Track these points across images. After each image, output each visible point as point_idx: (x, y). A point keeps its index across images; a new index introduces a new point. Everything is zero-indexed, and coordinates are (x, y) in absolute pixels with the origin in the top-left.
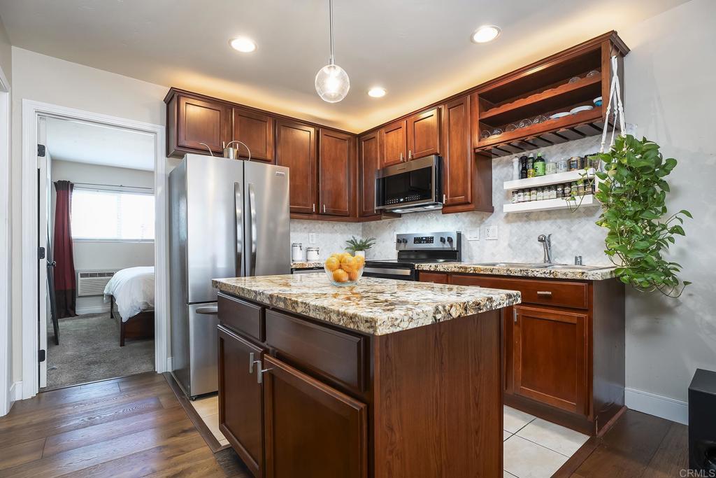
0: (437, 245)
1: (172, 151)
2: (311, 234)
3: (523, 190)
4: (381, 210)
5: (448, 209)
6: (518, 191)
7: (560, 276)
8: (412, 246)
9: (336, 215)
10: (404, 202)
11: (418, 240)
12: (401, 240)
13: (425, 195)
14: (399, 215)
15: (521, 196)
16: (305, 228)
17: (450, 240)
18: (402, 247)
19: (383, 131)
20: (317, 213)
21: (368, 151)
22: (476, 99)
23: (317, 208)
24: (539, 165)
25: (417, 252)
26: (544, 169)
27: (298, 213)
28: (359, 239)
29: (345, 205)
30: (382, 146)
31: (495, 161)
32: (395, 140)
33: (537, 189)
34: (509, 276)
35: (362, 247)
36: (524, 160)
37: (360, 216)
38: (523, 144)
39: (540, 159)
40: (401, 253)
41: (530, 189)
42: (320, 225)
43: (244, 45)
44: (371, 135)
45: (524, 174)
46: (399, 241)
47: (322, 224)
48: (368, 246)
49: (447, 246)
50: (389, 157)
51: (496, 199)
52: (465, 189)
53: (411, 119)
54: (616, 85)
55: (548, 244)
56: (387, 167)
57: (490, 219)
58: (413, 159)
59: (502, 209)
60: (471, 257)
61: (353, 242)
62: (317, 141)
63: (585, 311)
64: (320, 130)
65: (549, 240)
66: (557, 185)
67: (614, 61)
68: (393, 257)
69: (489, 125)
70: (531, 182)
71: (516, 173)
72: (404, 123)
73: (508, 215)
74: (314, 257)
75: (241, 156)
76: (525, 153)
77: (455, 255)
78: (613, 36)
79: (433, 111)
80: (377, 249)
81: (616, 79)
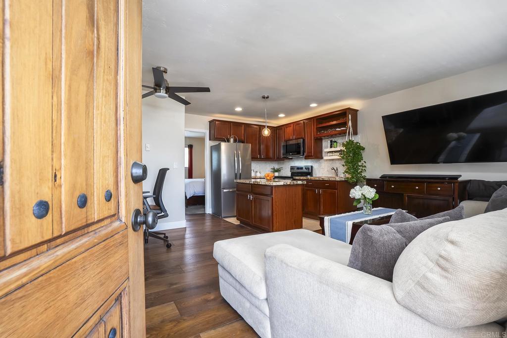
0: (304, 170)
1: (211, 139)
3: (331, 152)
4: (284, 157)
5: (307, 158)
6: (329, 152)
7: (331, 180)
8: (296, 170)
9: (267, 159)
10: (292, 154)
11: (298, 168)
12: (292, 168)
13: (298, 153)
14: (292, 159)
15: (330, 154)
17: (309, 169)
18: (293, 171)
19: (285, 126)
20: (260, 158)
21: (279, 134)
22: (315, 121)
23: (260, 156)
24: (335, 143)
25: (298, 173)
26: (336, 145)
27: (254, 158)
30: (284, 132)
31: (323, 141)
32: (289, 130)
33: (334, 151)
34: (319, 180)
35: (278, 171)
36: (331, 141)
37: (276, 159)
38: (332, 136)
39: (336, 142)
41: (333, 152)
43: (239, 109)
44: (280, 127)
45: (331, 147)
46: (291, 169)
48: (280, 171)
49: (307, 171)
50: (287, 138)
51: (324, 154)
52: (312, 151)
53: (295, 124)
54: (350, 123)
55: (336, 171)
56: (286, 141)
57: (321, 161)
58: (295, 139)
59: (325, 158)
60: (316, 175)
61: (274, 169)
62: (260, 131)
63: (336, 189)
64: (261, 127)
65: (337, 169)
66: (340, 151)
67: (350, 116)
68: (289, 174)
69: (319, 129)
70: (333, 149)
71: (329, 146)
72: (292, 125)
73: (327, 160)
74: (258, 175)
75: (235, 141)
76: (332, 139)
77: (310, 174)
78: (349, 109)
79: (302, 122)
80: (284, 172)
81: (350, 121)
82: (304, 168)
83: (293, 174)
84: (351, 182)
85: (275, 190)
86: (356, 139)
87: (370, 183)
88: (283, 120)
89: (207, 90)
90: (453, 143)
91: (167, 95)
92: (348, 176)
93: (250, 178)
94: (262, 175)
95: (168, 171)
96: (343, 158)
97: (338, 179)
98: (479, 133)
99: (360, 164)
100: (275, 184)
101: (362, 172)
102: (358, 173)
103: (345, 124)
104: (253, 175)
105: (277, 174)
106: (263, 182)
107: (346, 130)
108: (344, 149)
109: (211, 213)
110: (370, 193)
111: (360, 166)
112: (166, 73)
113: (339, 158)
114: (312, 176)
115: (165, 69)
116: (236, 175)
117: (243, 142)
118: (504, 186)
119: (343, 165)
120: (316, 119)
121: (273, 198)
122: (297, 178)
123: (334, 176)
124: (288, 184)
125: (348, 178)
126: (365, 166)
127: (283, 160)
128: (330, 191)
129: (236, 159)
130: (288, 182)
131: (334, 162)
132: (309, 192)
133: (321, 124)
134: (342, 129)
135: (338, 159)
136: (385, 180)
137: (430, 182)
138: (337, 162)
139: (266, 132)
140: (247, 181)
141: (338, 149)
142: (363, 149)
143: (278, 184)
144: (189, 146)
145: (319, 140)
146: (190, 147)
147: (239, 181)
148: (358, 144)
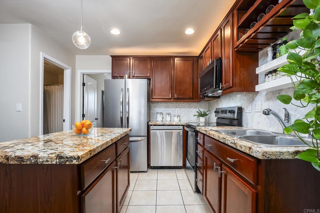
0: (228, 115)
2: (177, 109)
3: (271, 72)
5: (224, 92)
8: (220, 115)
11: (222, 112)
12: (216, 112)
16: (174, 106)
17: (233, 112)
19: (205, 51)
20: (172, 98)
24: (282, 48)
28: (202, 110)
30: (204, 59)
31: (260, 53)
36: (275, 47)
37: (199, 99)
39: (285, 43)
42: (182, 104)
44: (201, 55)
47: (183, 103)
53: (213, 40)
62: (173, 63)
64: (175, 58)
71: (270, 58)
72: (210, 43)
79: (219, 31)
82: (228, 112)
120: (238, 10)
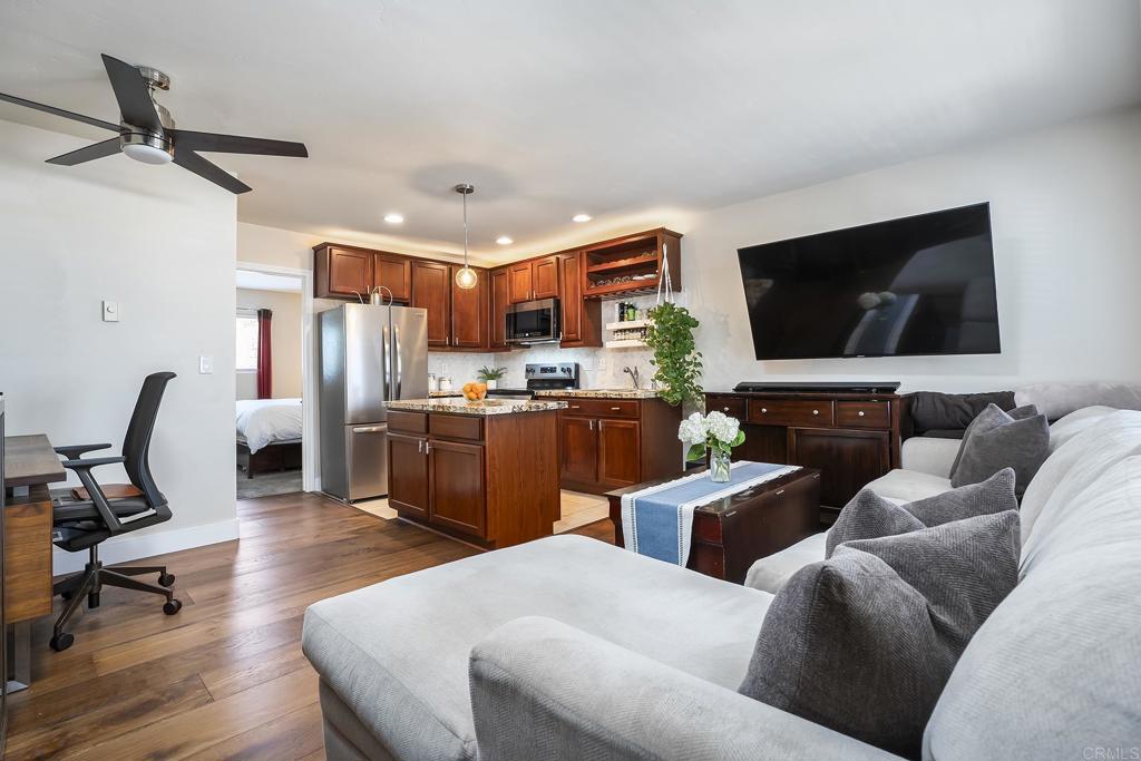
0: (559, 374)
1: (320, 293)
2: (443, 365)
3: (621, 331)
4: (510, 343)
5: (566, 344)
6: (617, 331)
7: (624, 397)
8: (539, 375)
9: (466, 346)
10: (530, 336)
11: (544, 370)
12: (529, 370)
13: (546, 332)
14: (529, 347)
15: (620, 336)
16: (438, 359)
17: (569, 370)
18: (531, 376)
19: (512, 268)
20: (450, 345)
21: (498, 287)
22: (585, 255)
23: (450, 340)
24: (631, 311)
25: (544, 380)
26: (634, 314)
27: (434, 345)
28: (491, 367)
29: (476, 336)
30: (511, 282)
31: (603, 304)
32: (522, 280)
33: (629, 330)
34: (597, 398)
35: (495, 376)
36: (622, 306)
37: (491, 347)
38: (624, 293)
39: (632, 307)
40: (530, 382)
41: (625, 330)
42: (452, 356)
44: (502, 271)
45: (622, 319)
46: (527, 370)
47: (455, 354)
48: (500, 376)
49: (566, 376)
50: (517, 296)
51: (604, 336)
52: (576, 329)
53: (536, 263)
54: (665, 265)
55: (635, 375)
56: (515, 304)
57: (600, 352)
58: (537, 299)
59: (608, 345)
60: (587, 385)
61: (485, 372)
62: (451, 278)
63: (637, 419)
64: (453, 267)
65: (636, 371)
66: (641, 329)
67: (665, 247)
68: (523, 386)
69: (594, 278)
70: (626, 325)
71: (617, 315)
72: (529, 266)
73: (613, 350)
74: (447, 387)
75: (385, 301)
76: (623, 300)
77: (573, 383)
78: (663, 230)
79: (553, 259)
80: (509, 378)
81: (665, 260)
82: (559, 370)
83: (534, 385)
84: (671, 400)
85: (491, 427)
86: (680, 301)
87: (715, 402)
88: (505, 252)
89: (298, 150)
90: (870, 314)
91: (168, 156)
92: (661, 386)
93: (425, 395)
94: (457, 388)
95: (170, 382)
96: (651, 345)
97: (640, 394)
98: (915, 293)
99: (688, 358)
100: (490, 411)
101: (692, 377)
102: (686, 381)
103: (652, 266)
104: (432, 386)
105: (492, 385)
106: (459, 405)
107: (657, 279)
108: (652, 322)
109: (318, 489)
110: (728, 429)
111: (689, 363)
112: (166, 88)
113: (640, 344)
114: (578, 388)
115: (162, 75)
116: (387, 388)
117: (406, 305)
118: (992, 407)
119: (653, 363)
120: (588, 253)
121: (484, 447)
122: (543, 393)
123: (630, 386)
124: (524, 409)
125: (662, 392)
126: (700, 364)
127: (509, 350)
128: (622, 423)
129: (387, 347)
130: (523, 404)
131: (629, 353)
132: (571, 427)
133: (600, 263)
134: (647, 276)
135: (639, 348)
136: (747, 396)
137: (841, 400)
138: (635, 353)
139: (466, 280)
140: (417, 404)
141: (639, 323)
142: (696, 324)
143: (498, 410)
144: (259, 312)
145: (592, 304)
146: (265, 316)
147: (393, 403)
148: (685, 313)
